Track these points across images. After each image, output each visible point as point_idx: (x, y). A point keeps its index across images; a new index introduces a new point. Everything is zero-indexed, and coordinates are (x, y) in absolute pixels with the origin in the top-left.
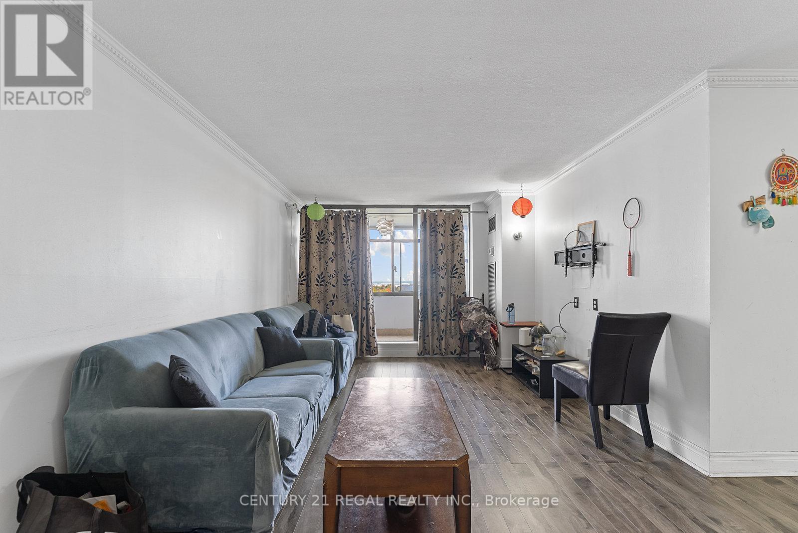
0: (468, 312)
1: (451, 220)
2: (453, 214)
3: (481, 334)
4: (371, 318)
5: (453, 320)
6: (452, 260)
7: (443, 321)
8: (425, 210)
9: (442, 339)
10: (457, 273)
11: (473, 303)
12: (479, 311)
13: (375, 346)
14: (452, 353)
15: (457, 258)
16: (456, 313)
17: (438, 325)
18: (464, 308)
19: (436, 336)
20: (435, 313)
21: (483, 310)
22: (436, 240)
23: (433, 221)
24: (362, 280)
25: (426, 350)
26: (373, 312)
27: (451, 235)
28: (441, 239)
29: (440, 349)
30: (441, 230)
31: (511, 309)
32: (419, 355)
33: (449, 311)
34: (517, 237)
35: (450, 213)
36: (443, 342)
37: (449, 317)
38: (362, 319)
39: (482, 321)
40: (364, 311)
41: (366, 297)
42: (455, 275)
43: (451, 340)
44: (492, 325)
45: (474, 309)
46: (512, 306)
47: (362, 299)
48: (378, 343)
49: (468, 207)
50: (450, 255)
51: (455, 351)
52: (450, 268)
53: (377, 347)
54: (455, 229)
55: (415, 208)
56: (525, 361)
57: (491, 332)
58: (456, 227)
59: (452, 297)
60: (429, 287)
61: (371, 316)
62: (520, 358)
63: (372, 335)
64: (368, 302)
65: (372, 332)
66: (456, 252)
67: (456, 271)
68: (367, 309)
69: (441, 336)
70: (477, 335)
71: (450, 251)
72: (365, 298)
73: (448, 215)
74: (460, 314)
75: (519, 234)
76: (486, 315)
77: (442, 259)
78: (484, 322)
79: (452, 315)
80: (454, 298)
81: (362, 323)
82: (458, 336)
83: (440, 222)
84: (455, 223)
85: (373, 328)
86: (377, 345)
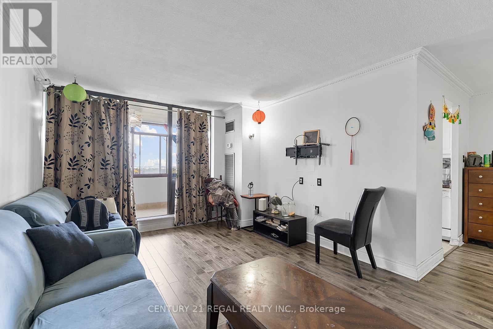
0: (215, 189)
1: (199, 120)
2: (201, 116)
3: (228, 205)
4: (132, 199)
5: (201, 195)
6: (200, 150)
7: (194, 196)
8: (181, 110)
9: (194, 211)
10: (204, 160)
11: (217, 183)
12: (222, 189)
13: (136, 223)
14: (200, 221)
15: (204, 149)
16: (204, 190)
17: (190, 200)
18: (211, 186)
19: (189, 209)
20: (187, 191)
21: (225, 188)
22: (189, 135)
23: (186, 120)
24: (124, 165)
25: (180, 221)
26: (133, 193)
27: (200, 132)
28: (193, 134)
29: (192, 219)
30: (193, 127)
31: (251, 186)
32: (175, 225)
33: (198, 189)
34: (251, 137)
35: (199, 115)
36: (195, 213)
37: (198, 194)
38: (124, 200)
39: (227, 196)
40: (126, 193)
41: (127, 179)
42: (202, 162)
43: (200, 211)
44: (234, 198)
45: (219, 187)
46: (251, 184)
47: (124, 181)
48: (138, 220)
49: (210, 112)
50: (198, 146)
51: (203, 219)
52: (199, 157)
53: (137, 224)
54: (203, 128)
55: (170, 107)
56: (265, 221)
57: (235, 202)
58: (204, 126)
59: (200, 179)
60: (184, 170)
61: (131, 197)
62: (260, 219)
63: (133, 214)
64: (129, 184)
65: (133, 211)
66: (204, 145)
67: (203, 159)
68: (128, 191)
69: (193, 209)
70: (224, 206)
71: (198, 143)
72: (126, 181)
73: (197, 117)
74: (208, 191)
75: (253, 135)
76: (229, 191)
77: (193, 149)
78: (229, 196)
79: (201, 192)
80: (202, 179)
81: (123, 204)
82: (205, 207)
83: (192, 120)
84: (203, 123)
85: (134, 207)
86: (137, 222)
